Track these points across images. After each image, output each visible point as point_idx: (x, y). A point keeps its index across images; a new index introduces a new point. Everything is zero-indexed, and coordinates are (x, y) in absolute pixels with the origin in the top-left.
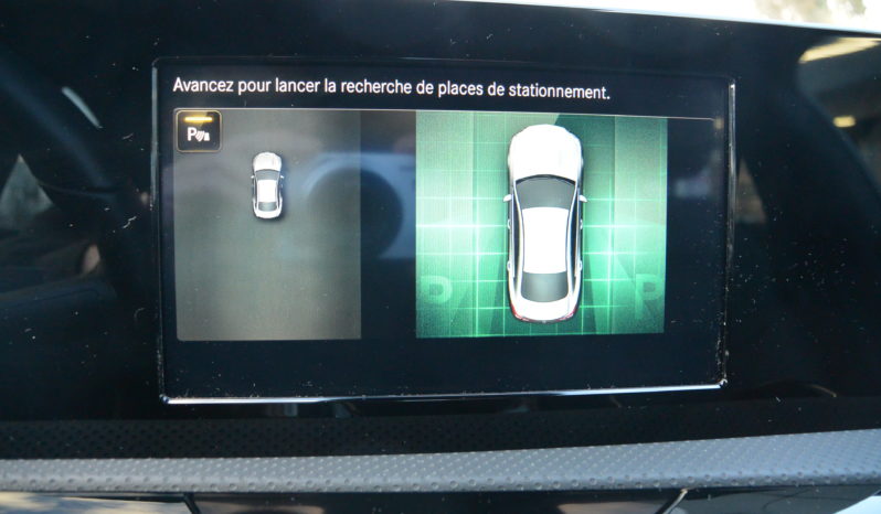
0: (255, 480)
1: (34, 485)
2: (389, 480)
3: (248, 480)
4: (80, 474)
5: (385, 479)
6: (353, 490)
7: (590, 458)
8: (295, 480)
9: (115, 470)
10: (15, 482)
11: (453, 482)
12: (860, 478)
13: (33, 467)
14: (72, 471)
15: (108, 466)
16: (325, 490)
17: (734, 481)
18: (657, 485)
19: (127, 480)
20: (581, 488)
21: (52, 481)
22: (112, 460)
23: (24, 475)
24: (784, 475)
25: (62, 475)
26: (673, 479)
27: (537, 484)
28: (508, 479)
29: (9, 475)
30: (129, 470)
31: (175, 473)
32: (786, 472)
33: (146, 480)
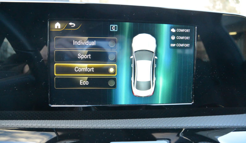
0: (74, 125)
1: (18, 126)
3: (72, 125)
4: (29, 124)
5: (106, 125)
6: (98, 128)
7: (158, 121)
8: (84, 126)
9: (38, 123)
10: (13, 125)
11: (123, 126)
12: (226, 126)
13: (17, 122)
14: (27, 123)
15: (36, 122)
16: (91, 128)
17: (194, 127)
18: (175, 128)
19: (41, 125)
20: (156, 128)
21: (22, 125)
22: (37, 120)
23: (15, 124)
25: (25, 124)
26: (179, 126)
27: (145, 127)
28: (137, 126)
29: (11, 124)
30: (42, 123)
31: (53, 124)
32: (207, 125)
33: (46, 125)
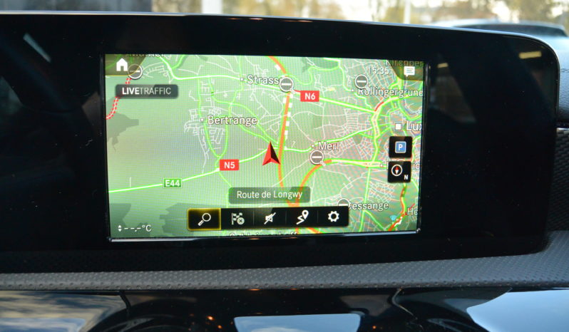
0: (161, 283)
1: (41, 287)
2: (232, 283)
3: (157, 283)
4: (66, 281)
5: (230, 283)
6: (213, 288)
7: (341, 271)
8: (182, 284)
10: (31, 285)
11: (266, 284)
12: (486, 283)
13: (40, 277)
14: (61, 279)
15: (81, 276)
16: (198, 288)
17: (418, 284)
18: (376, 286)
19: (92, 284)
20: (335, 287)
21: (51, 285)
22: (82, 273)
23: (36, 281)
24: (445, 282)
25: (56, 281)
26: (385, 284)
27: (312, 285)
28: (296, 282)
29: (27, 281)
31: (117, 280)
32: (446, 280)
33: (102, 283)
